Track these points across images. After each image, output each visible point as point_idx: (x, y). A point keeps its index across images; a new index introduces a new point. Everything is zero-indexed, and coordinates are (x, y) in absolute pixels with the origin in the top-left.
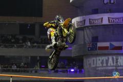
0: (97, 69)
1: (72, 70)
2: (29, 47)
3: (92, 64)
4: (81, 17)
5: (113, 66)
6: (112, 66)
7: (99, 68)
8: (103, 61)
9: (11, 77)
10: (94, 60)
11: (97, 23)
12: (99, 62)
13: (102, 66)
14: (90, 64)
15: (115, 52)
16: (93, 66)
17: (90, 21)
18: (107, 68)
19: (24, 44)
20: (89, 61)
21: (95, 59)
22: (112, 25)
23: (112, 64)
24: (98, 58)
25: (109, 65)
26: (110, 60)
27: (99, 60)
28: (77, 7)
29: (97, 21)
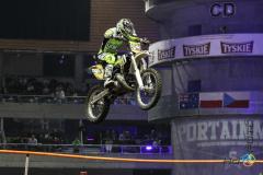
0: (199, 145)
1: (149, 148)
2: (63, 101)
3: (188, 135)
4: (167, 42)
5: (231, 140)
6: (228, 140)
7: (203, 145)
8: (210, 129)
9: (28, 155)
10: (192, 128)
11: (198, 53)
12: (203, 132)
13: (209, 141)
14: (184, 136)
15: (235, 111)
16: (190, 140)
17: (184, 50)
18: (218, 144)
19: (52, 95)
20: (182, 130)
21: (194, 125)
22: (229, 57)
23: (228, 137)
24: (200, 124)
25: (222, 137)
26: (225, 127)
27: (203, 127)
28: (158, 22)
29: (198, 50)
